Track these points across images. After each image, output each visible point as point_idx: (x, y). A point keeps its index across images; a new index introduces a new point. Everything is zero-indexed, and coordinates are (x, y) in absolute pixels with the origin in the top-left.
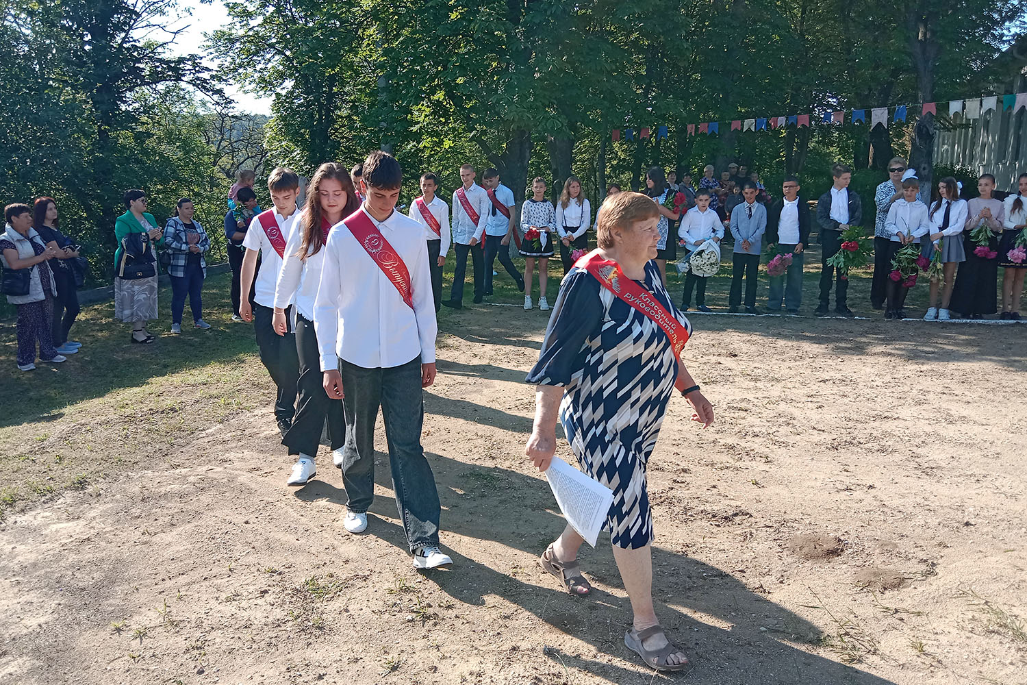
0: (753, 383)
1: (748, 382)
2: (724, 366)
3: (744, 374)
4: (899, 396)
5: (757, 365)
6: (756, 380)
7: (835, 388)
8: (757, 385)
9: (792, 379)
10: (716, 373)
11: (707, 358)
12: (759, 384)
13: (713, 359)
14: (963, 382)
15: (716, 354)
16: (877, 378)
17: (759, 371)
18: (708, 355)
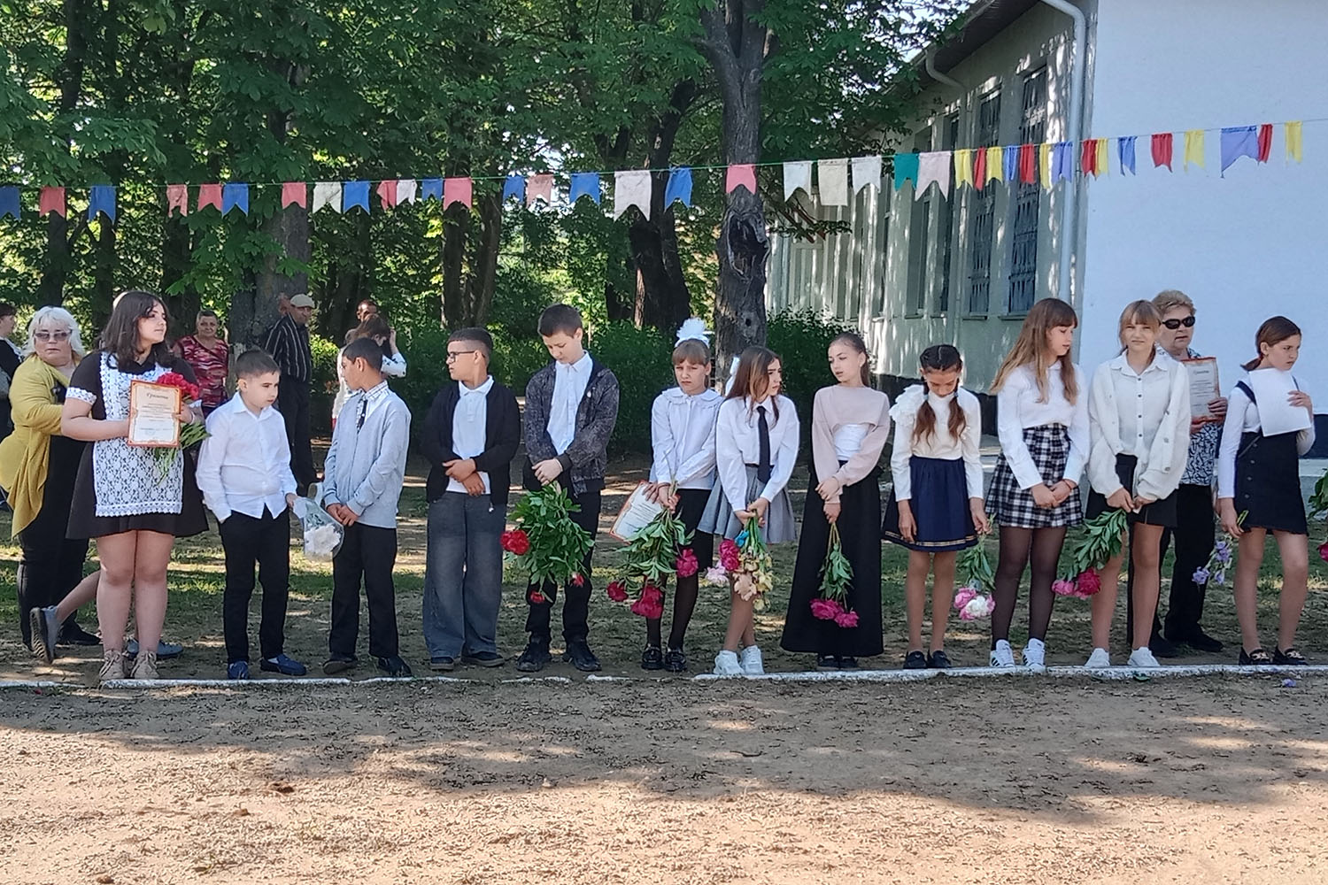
0: (328, 860)
1: (316, 858)
2: (255, 819)
3: (306, 837)
4: (677, 864)
5: (342, 811)
6: (338, 849)
7: (531, 855)
8: (338, 862)
9: (427, 842)
10: (233, 840)
11: (213, 801)
12: (345, 862)
13: (229, 803)
14: (821, 820)
15: (239, 789)
16: (630, 823)
17: (346, 825)
18: (217, 793)
